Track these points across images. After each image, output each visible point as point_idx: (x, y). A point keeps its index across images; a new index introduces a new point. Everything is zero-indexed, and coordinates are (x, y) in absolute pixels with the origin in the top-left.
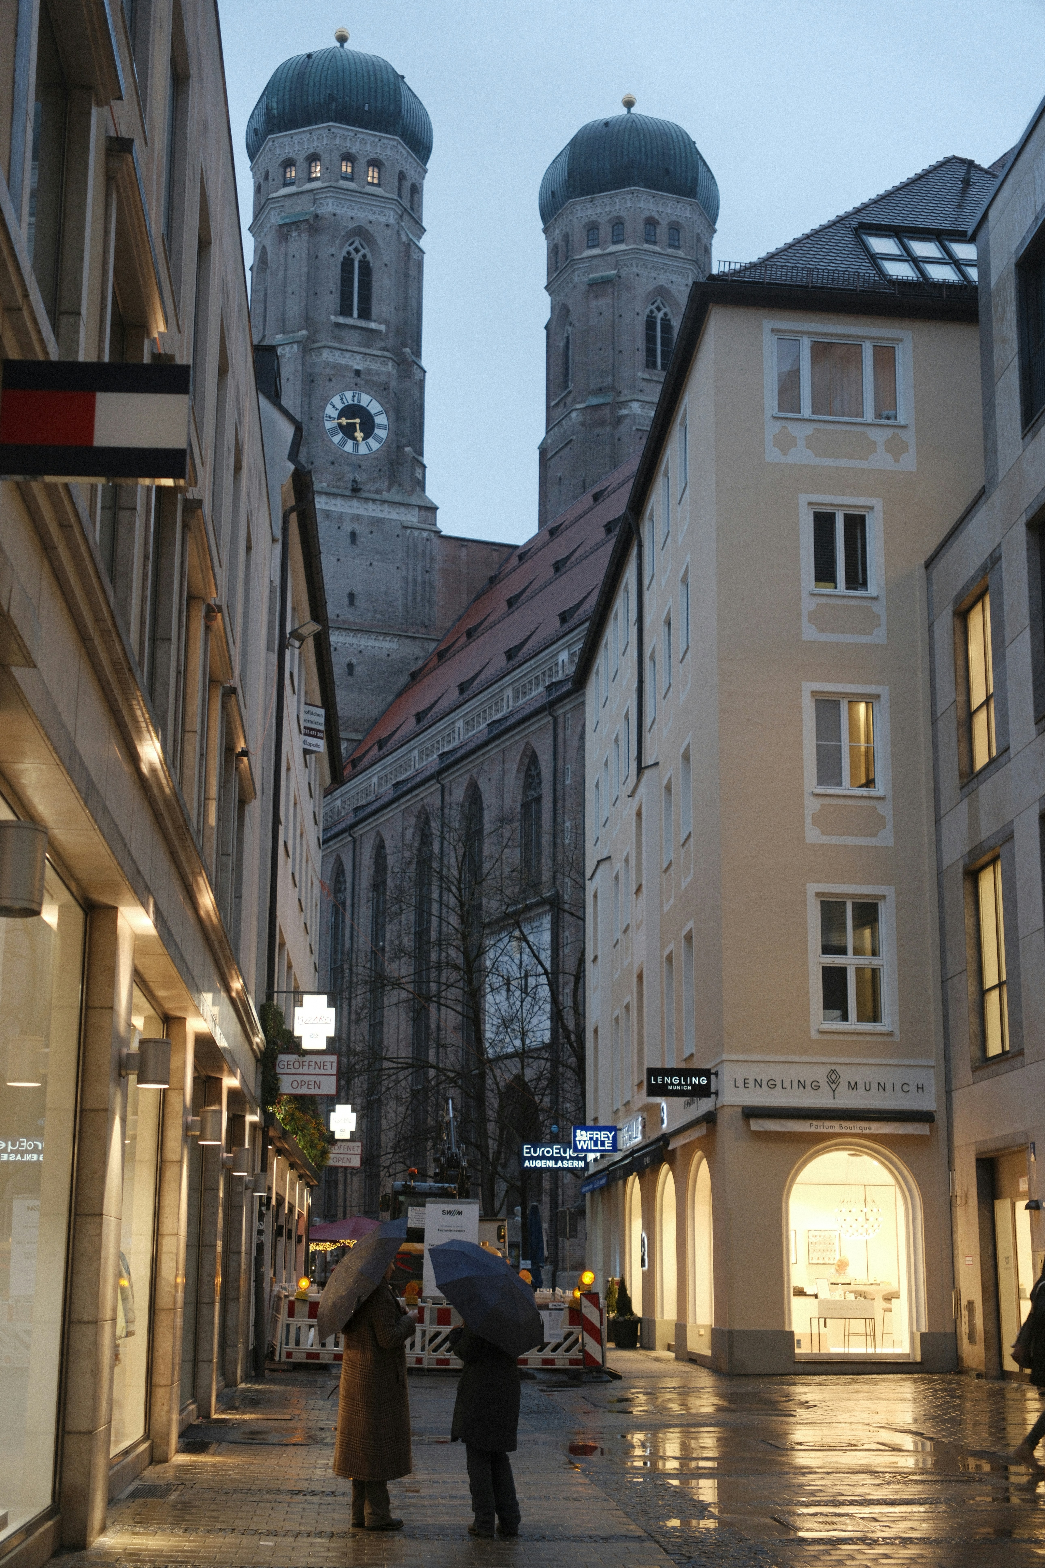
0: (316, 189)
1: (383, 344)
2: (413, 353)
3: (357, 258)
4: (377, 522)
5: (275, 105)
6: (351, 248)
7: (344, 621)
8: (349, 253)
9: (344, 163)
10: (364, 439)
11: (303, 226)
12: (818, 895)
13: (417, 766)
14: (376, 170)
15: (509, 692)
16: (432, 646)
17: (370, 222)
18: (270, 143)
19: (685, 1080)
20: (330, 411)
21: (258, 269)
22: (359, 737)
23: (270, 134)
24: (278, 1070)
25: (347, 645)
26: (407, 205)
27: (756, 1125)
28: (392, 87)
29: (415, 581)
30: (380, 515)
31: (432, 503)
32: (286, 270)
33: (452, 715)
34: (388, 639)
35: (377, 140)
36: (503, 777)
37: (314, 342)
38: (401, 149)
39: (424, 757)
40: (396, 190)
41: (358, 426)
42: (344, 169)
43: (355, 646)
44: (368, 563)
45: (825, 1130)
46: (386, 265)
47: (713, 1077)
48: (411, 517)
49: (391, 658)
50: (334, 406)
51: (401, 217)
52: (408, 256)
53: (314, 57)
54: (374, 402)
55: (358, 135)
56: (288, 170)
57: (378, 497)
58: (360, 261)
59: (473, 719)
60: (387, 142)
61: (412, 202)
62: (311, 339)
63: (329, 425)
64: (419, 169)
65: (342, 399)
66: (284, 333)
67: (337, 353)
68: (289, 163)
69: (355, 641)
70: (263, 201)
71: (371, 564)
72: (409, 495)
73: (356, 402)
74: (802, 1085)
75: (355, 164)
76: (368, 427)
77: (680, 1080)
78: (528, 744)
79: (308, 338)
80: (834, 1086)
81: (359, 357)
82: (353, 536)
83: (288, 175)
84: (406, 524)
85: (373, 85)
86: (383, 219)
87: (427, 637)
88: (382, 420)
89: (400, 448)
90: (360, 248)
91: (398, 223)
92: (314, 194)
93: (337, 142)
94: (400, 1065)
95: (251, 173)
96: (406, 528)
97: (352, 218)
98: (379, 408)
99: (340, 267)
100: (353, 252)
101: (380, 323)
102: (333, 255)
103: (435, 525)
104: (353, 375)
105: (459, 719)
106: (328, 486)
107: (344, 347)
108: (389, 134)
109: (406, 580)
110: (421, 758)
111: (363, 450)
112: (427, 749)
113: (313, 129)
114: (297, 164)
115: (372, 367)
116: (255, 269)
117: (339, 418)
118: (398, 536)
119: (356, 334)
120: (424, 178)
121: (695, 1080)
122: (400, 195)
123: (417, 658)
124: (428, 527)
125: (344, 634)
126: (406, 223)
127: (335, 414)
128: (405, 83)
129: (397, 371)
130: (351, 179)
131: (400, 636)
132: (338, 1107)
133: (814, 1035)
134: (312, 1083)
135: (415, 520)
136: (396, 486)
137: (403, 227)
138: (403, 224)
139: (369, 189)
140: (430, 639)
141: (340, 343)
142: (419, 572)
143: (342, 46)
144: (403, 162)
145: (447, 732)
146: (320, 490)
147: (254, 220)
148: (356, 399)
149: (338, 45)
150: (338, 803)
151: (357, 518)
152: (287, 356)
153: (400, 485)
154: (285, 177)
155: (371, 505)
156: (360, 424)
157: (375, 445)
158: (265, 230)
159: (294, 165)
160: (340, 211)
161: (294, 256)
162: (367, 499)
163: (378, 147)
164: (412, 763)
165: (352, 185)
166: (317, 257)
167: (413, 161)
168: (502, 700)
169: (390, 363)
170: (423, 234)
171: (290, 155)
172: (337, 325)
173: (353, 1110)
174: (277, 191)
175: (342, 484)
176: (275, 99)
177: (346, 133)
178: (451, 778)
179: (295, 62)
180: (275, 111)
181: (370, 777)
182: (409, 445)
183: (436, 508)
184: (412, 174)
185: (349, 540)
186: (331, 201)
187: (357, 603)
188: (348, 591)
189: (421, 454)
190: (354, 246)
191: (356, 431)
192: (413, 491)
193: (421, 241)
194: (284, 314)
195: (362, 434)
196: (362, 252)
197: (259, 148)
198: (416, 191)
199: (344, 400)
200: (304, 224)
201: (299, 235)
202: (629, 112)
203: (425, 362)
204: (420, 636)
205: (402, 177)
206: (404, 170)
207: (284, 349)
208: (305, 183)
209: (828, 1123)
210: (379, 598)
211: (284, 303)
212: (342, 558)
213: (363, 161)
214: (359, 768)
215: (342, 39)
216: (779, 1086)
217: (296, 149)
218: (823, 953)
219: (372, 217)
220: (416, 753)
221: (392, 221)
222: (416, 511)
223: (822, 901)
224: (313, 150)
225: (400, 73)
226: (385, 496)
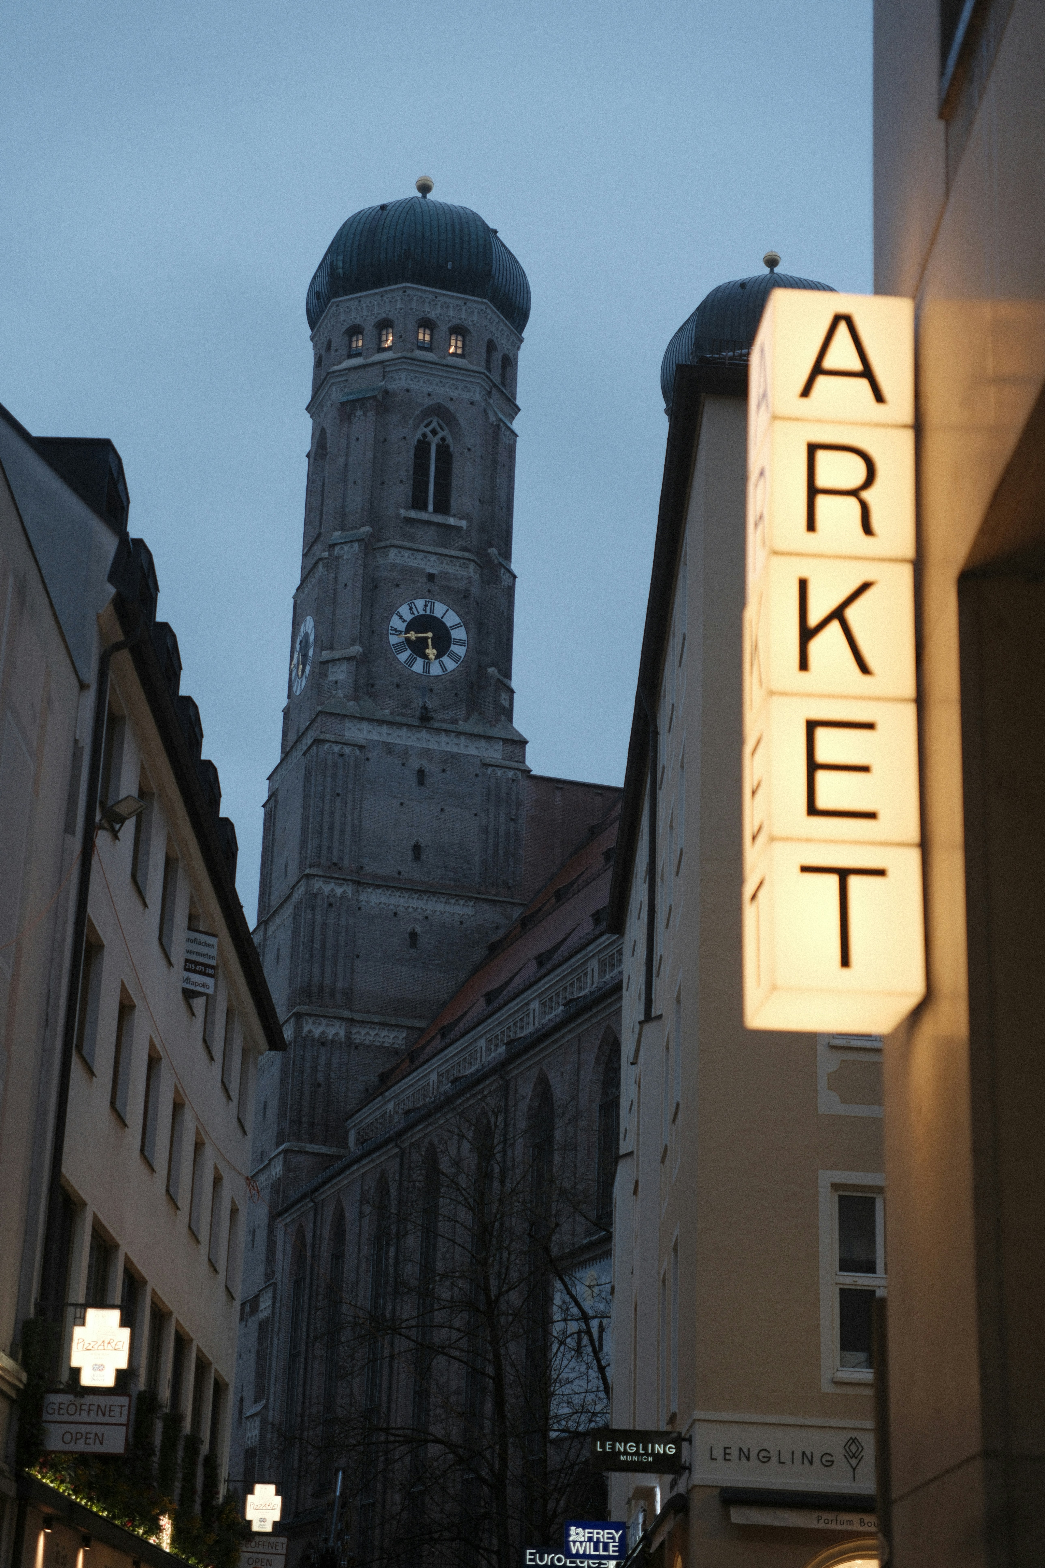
0: (387, 361)
1: (464, 544)
2: (500, 554)
3: (434, 441)
4: (450, 759)
5: (340, 264)
6: (427, 430)
7: (407, 880)
8: (424, 435)
9: (421, 331)
10: (437, 657)
11: (369, 404)
12: (835, 1186)
13: (484, 1059)
14: (460, 338)
15: (594, 964)
16: (517, 912)
17: (452, 399)
18: (334, 308)
19: (645, 1448)
20: (396, 623)
21: (316, 454)
22: (422, 1024)
23: (334, 297)
24: (46, 1417)
25: (410, 910)
26: (497, 380)
27: (738, 1516)
28: (481, 242)
29: (497, 832)
30: (456, 750)
31: (520, 735)
32: (347, 455)
33: (525, 994)
34: (462, 902)
35: (461, 303)
36: (578, 1071)
37: (379, 540)
38: (490, 314)
39: (493, 1047)
40: (483, 361)
41: (430, 641)
42: (421, 337)
43: (419, 910)
44: (439, 809)
45: (839, 1527)
46: (469, 450)
47: (685, 1445)
48: (495, 753)
49: (465, 926)
50: (401, 617)
51: (489, 393)
52: (496, 438)
53: (389, 208)
54: (451, 613)
55: (439, 298)
56: (354, 339)
57: (453, 727)
58: (437, 445)
59: (551, 999)
60: (474, 305)
61: (503, 376)
62: (376, 536)
63: (394, 640)
64: (513, 338)
65: (411, 609)
66: (342, 529)
67: (407, 554)
68: (355, 331)
69: (420, 904)
70: (323, 375)
71: (442, 810)
72: (491, 726)
73: (428, 613)
74: (807, 1458)
75: (435, 331)
76: (443, 642)
77: (637, 1447)
78: (609, 1027)
79: (372, 535)
80: (854, 1462)
81: (433, 558)
82: (421, 775)
83: (354, 345)
84: (487, 761)
85: (458, 240)
86: (466, 396)
87: (511, 900)
88: (459, 634)
89: (481, 669)
90: (438, 429)
91: (486, 400)
92: (384, 367)
93: (414, 305)
94: (397, 1439)
95: (311, 344)
96: (486, 765)
97: (429, 395)
98: (458, 620)
99: (412, 452)
100: (429, 434)
101: (461, 519)
102: (404, 438)
103: (523, 762)
104: (425, 580)
105: (534, 998)
106: (391, 713)
107: (415, 546)
108: (477, 296)
109: (485, 830)
110: (489, 1050)
111: (435, 670)
112: (496, 1037)
113: (386, 291)
114: (366, 332)
115: (449, 571)
116: (312, 455)
117: (407, 631)
118: (477, 775)
119: (431, 531)
120: (519, 348)
121: (659, 1449)
122: (488, 368)
123: (497, 927)
124: (514, 765)
125: (407, 895)
126: (495, 400)
127: (402, 626)
128: (498, 238)
129: (481, 575)
130: (430, 349)
131: (477, 898)
132: (258, 1488)
133: (827, 1387)
134: (92, 1436)
135: (499, 756)
136: (476, 713)
137: (490, 405)
138: (491, 401)
139: (450, 361)
140: (514, 904)
141: (410, 541)
142: (502, 820)
143: (424, 196)
144: (494, 329)
145: (520, 1015)
146: (382, 718)
147: (313, 397)
148: (428, 609)
149: (420, 195)
150: (391, 1106)
151: (426, 753)
152: (345, 557)
153: (480, 714)
154: (350, 347)
155: (443, 738)
156: (432, 638)
157: (450, 665)
158: (325, 409)
159: (362, 333)
160: (414, 386)
161: (357, 439)
162: (439, 731)
163: (463, 312)
164: (479, 1055)
165: (430, 356)
166: (385, 440)
167: (505, 328)
168: (586, 974)
169: (472, 566)
170: (517, 414)
171: (357, 322)
172: (408, 520)
173: (278, 1493)
174: (340, 363)
175: (408, 712)
176: (341, 257)
177: (424, 295)
178: (516, 1072)
179: (366, 215)
180: (341, 271)
181: (429, 1073)
182: (493, 665)
183: (527, 742)
184: (503, 342)
185: (415, 780)
186: (403, 375)
187: (423, 857)
188: (413, 843)
189: (509, 676)
190: (431, 427)
191: (427, 647)
192: (497, 720)
193: (514, 422)
194: (343, 507)
195: (435, 651)
196: (441, 434)
197: (321, 315)
198: (509, 364)
199: (414, 610)
200: (370, 401)
201: (365, 414)
202: (772, 271)
203: (515, 566)
204: (501, 899)
205: (491, 346)
206: (494, 338)
207: (342, 548)
208: (375, 354)
209: (844, 1517)
210: (452, 851)
211: (345, 494)
212: (406, 802)
213: (443, 328)
214: (417, 1063)
215: (424, 188)
216: (775, 1459)
217: (365, 314)
218: (841, 1270)
219: (454, 394)
220: (482, 1043)
221: (477, 398)
222: (499, 746)
223: (840, 1196)
224: (384, 315)
225: (492, 226)
226: (462, 726)
